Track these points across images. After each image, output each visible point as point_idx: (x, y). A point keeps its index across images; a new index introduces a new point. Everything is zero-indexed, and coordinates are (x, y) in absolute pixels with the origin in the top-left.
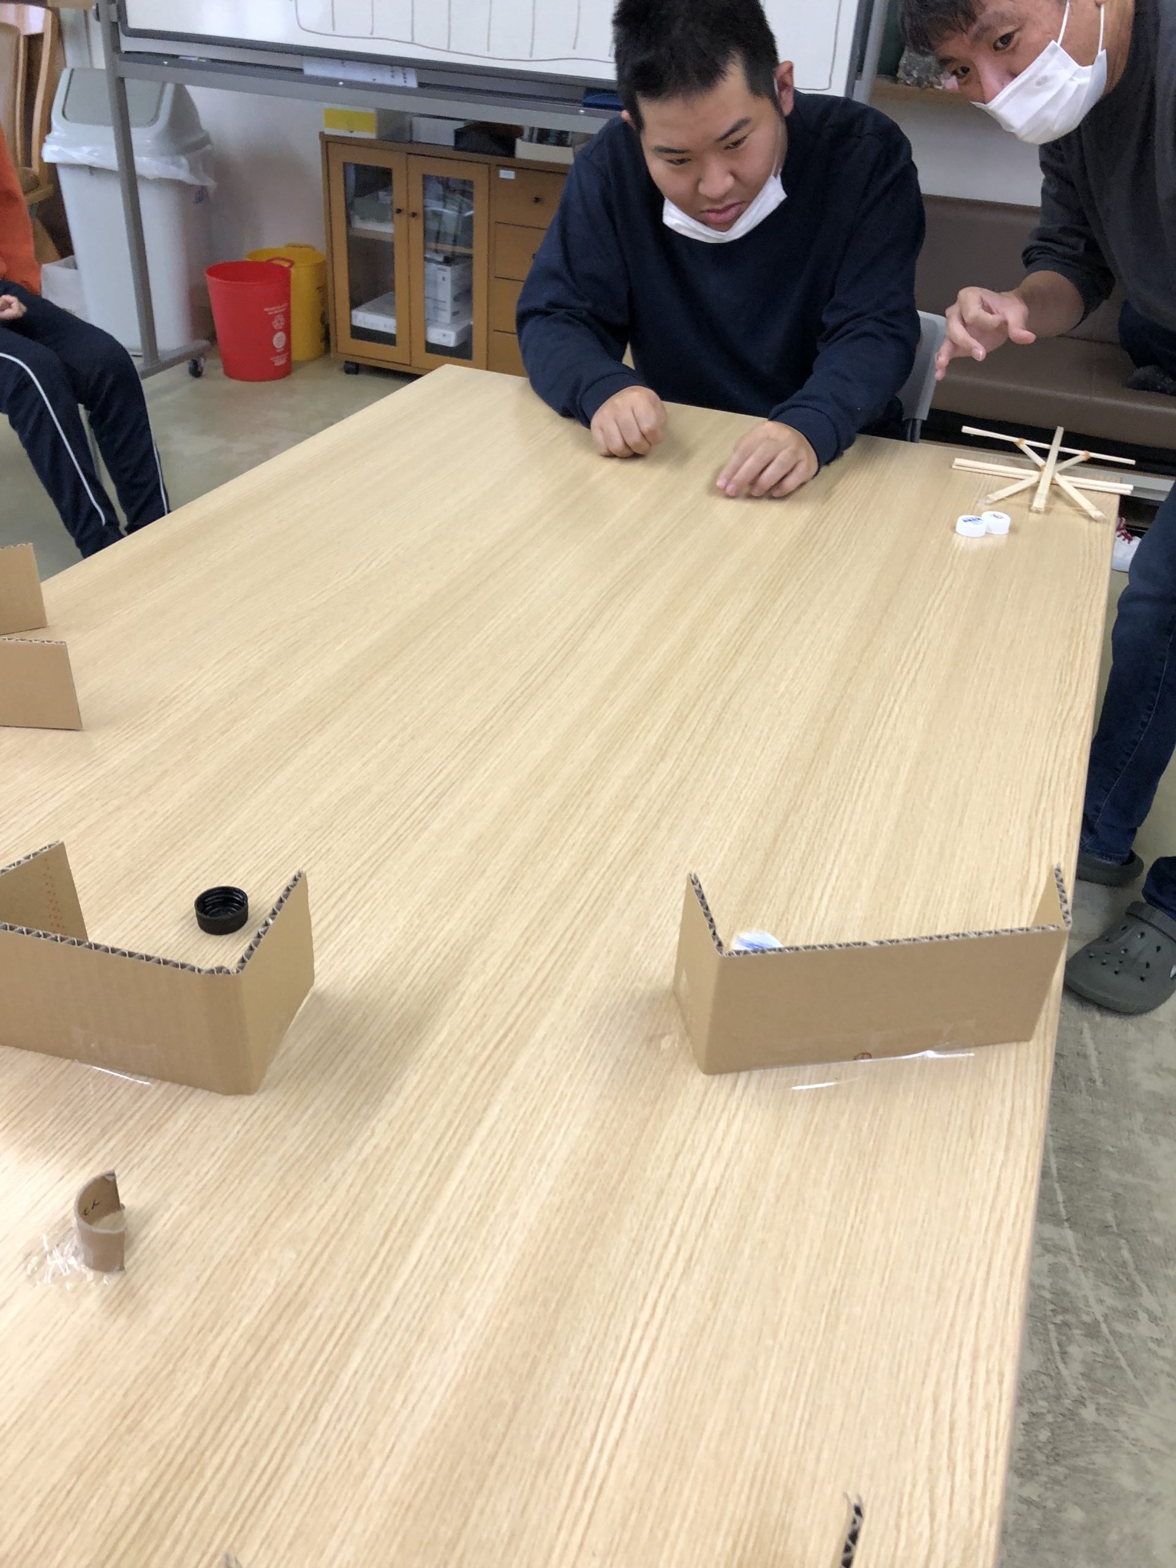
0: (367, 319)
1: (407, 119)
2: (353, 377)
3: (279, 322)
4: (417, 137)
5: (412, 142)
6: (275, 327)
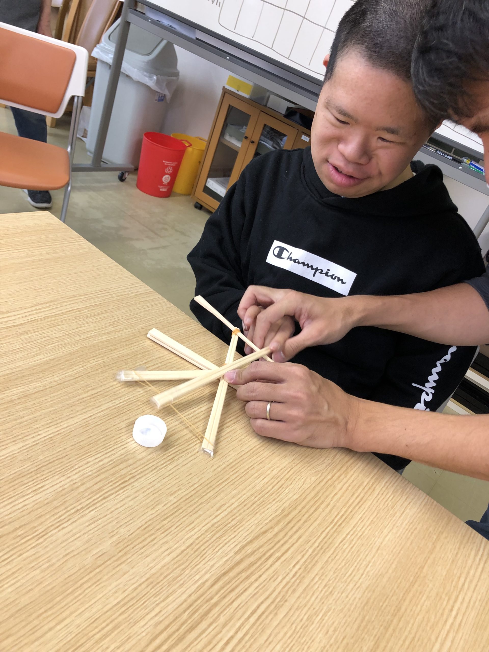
0: (213, 185)
1: (268, 94)
2: (197, 210)
3: (169, 170)
4: (269, 105)
5: (266, 106)
6: (166, 172)
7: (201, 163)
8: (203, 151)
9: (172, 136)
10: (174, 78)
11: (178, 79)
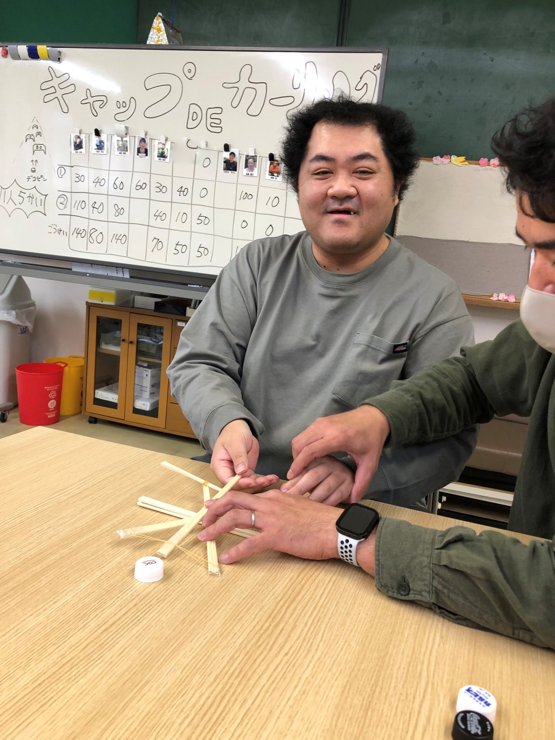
0: (102, 394)
1: (132, 297)
2: (93, 425)
3: (53, 395)
4: (136, 305)
5: (133, 307)
6: (50, 397)
7: (83, 379)
8: (83, 366)
9: (44, 362)
10: (32, 308)
11: (35, 307)
